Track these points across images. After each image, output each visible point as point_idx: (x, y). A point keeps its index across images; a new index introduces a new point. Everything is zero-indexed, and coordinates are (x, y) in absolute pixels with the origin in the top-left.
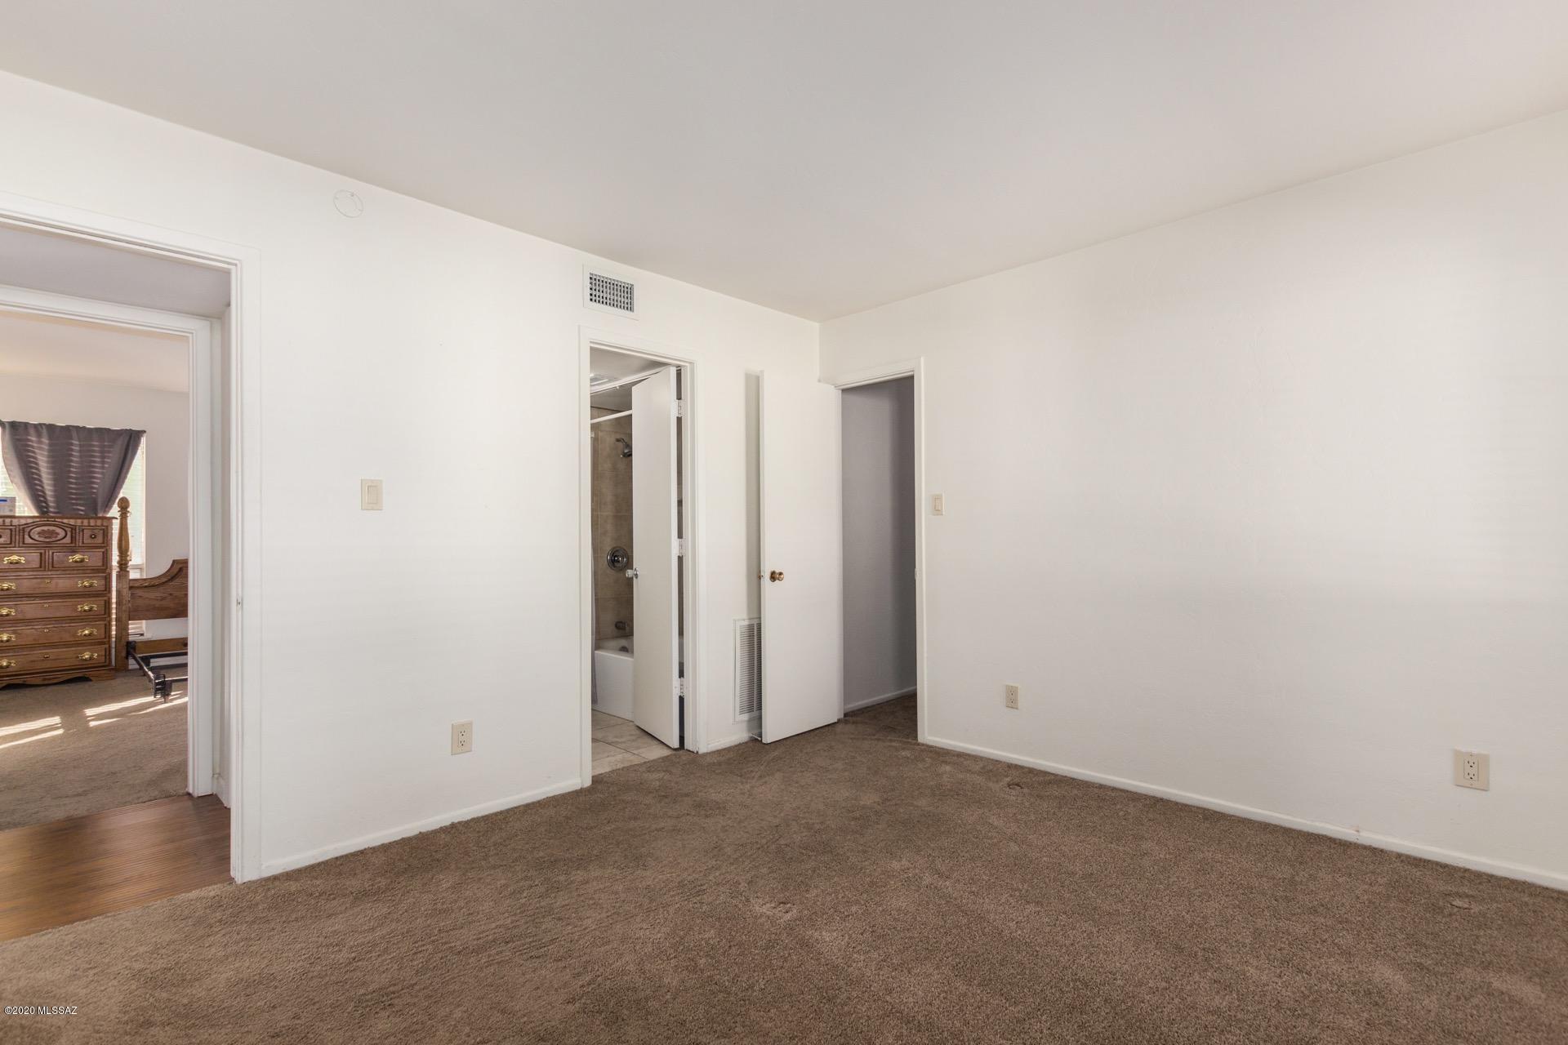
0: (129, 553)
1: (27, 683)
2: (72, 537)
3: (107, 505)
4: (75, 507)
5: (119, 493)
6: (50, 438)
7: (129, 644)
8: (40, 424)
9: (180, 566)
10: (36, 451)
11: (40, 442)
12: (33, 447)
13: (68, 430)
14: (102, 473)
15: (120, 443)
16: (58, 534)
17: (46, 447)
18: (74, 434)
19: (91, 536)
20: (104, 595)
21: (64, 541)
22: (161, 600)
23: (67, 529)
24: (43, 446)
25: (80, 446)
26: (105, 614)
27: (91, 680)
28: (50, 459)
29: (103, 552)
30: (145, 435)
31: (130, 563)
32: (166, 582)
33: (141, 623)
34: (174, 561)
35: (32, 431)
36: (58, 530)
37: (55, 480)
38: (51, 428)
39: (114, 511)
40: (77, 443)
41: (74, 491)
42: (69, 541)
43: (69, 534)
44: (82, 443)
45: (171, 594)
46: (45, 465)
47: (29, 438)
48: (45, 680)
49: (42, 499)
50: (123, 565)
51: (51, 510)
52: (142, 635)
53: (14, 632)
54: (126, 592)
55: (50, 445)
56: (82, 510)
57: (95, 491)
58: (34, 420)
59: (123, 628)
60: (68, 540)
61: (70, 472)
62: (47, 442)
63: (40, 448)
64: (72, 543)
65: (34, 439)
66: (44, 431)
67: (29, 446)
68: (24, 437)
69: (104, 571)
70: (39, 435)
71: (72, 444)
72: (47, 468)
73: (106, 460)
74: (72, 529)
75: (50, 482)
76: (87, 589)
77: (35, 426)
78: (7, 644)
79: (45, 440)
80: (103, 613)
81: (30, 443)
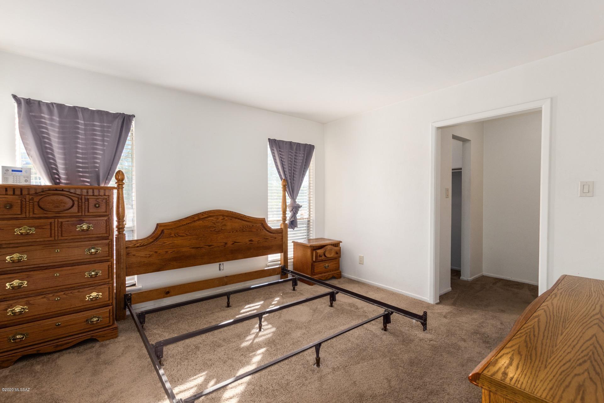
0: (124, 219)
1: (41, 352)
2: (78, 206)
3: (107, 178)
4: (82, 179)
5: (116, 168)
6: (60, 116)
7: (126, 296)
8: (52, 104)
9: (162, 228)
10: (49, 127)
11: (52, 120)
12: (45, 123)
13: (74, 110)
14: (103, 150)
15: (117, 124)
16: (65, 203)
17: (57, 125)
18: (80, 115)
19: (95, 205)
20: (107, 261)
21: (72, 210)
22: (149, 257)
23: (74, 198)
24: (54, 123)
25: (85, 125)
26: (108, 278)
27: (98, 341)
28: (60, 135)
29: (106, 220)
30: (134, 119)
31: (126, 226)
32: (153, 242)
33: (134, 279)
34: (158, 225)
35: (44, 109)
36: (67, 200)
37: (65, 154)
38: (61, 107)
39: (113, 183)
40: (82, 122)
41: (81, 165)
42: (76, 211)
43: (76, 203)
44: (86, 122)
45: (156, 252)
46: (57, 140)
47: (43, 115)
48: (57, 346)
49: (55, 171)
50: (121, 228)
51: (63, 181)
52: (134, 285)
53: (27, 303)
54: (123, 252)
55: (61, 122)
56: (88, 182)
57: (98, 165)
58: (47, 99)
59: (122, 283)
60: (75, 209)
61: (77, 148)
62: (58, 119)
63: (52, 125)
64: (78, 212)
65: (46, 116)
66: (56, 111)
67: (42, 122)
68: (37, 114)
69: (106, 238)
70: (51, 113)
71: (78, 123)
72: (59, 143)
73: (105, 139)
74: (78, 198)
75: (60, 156)
76: (93, 256)
77: (47, 104)
78: (21, 316)
79: (56, 118)
80: (107, 277)
81: (43, 120)
